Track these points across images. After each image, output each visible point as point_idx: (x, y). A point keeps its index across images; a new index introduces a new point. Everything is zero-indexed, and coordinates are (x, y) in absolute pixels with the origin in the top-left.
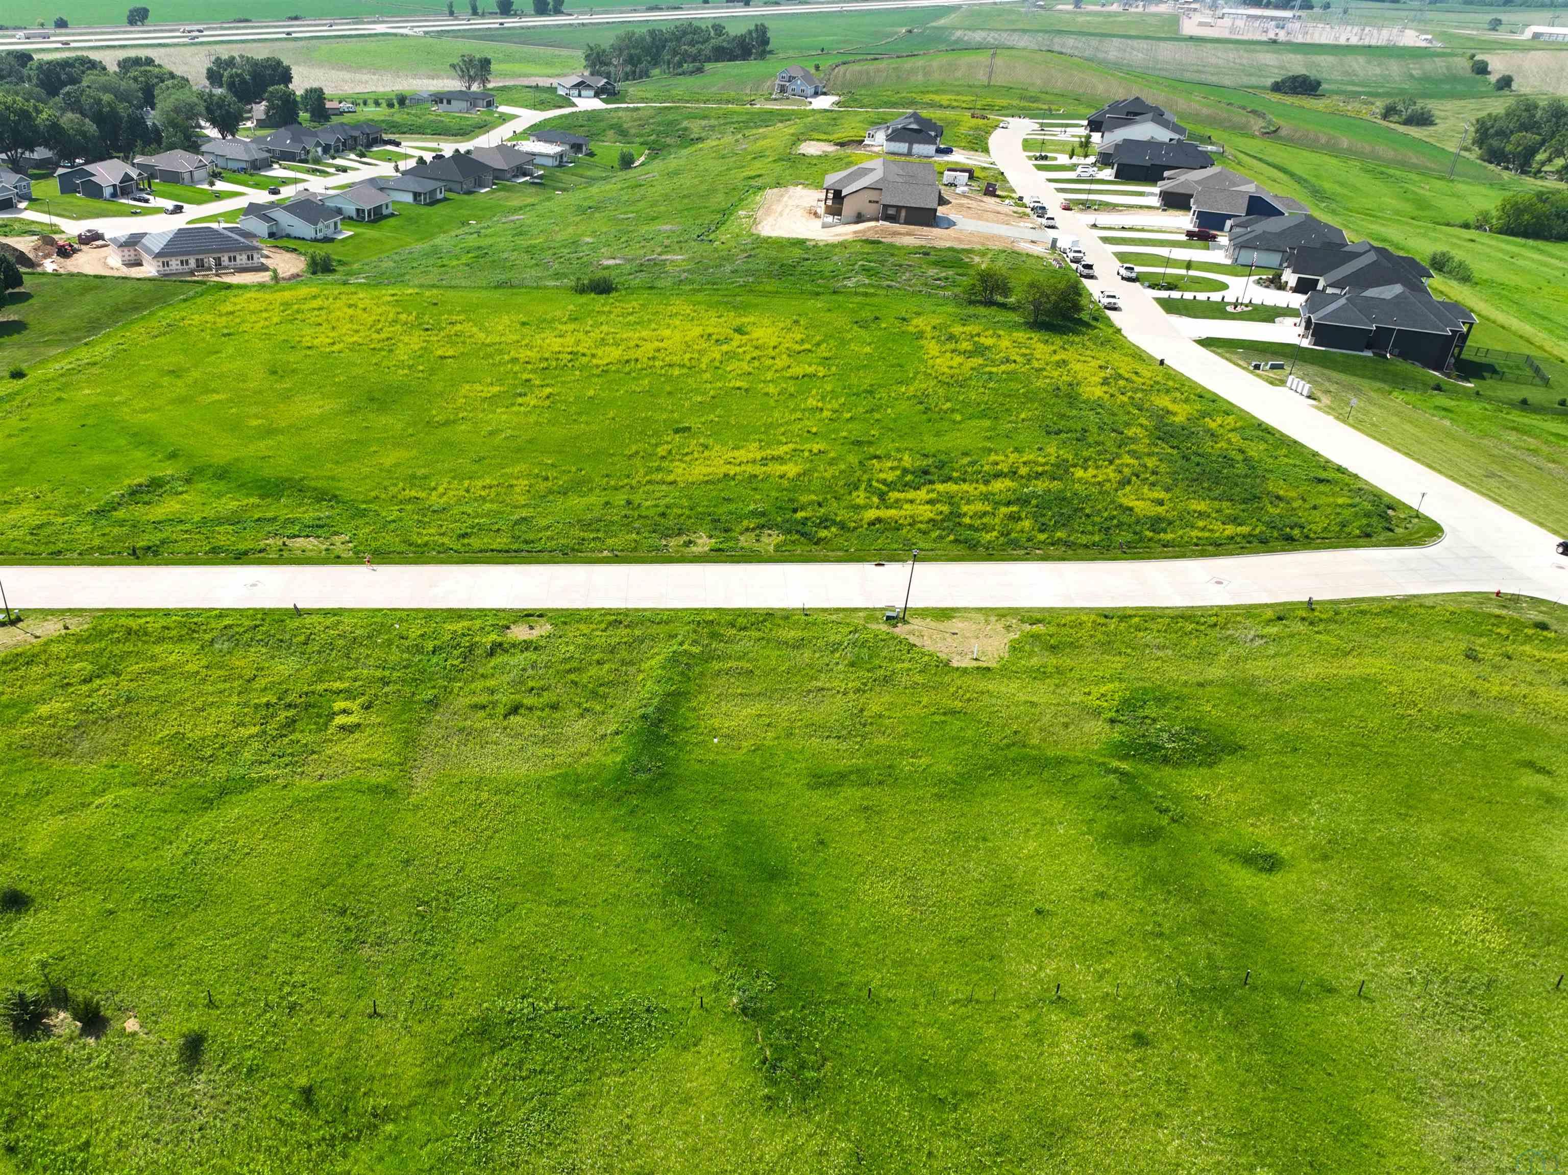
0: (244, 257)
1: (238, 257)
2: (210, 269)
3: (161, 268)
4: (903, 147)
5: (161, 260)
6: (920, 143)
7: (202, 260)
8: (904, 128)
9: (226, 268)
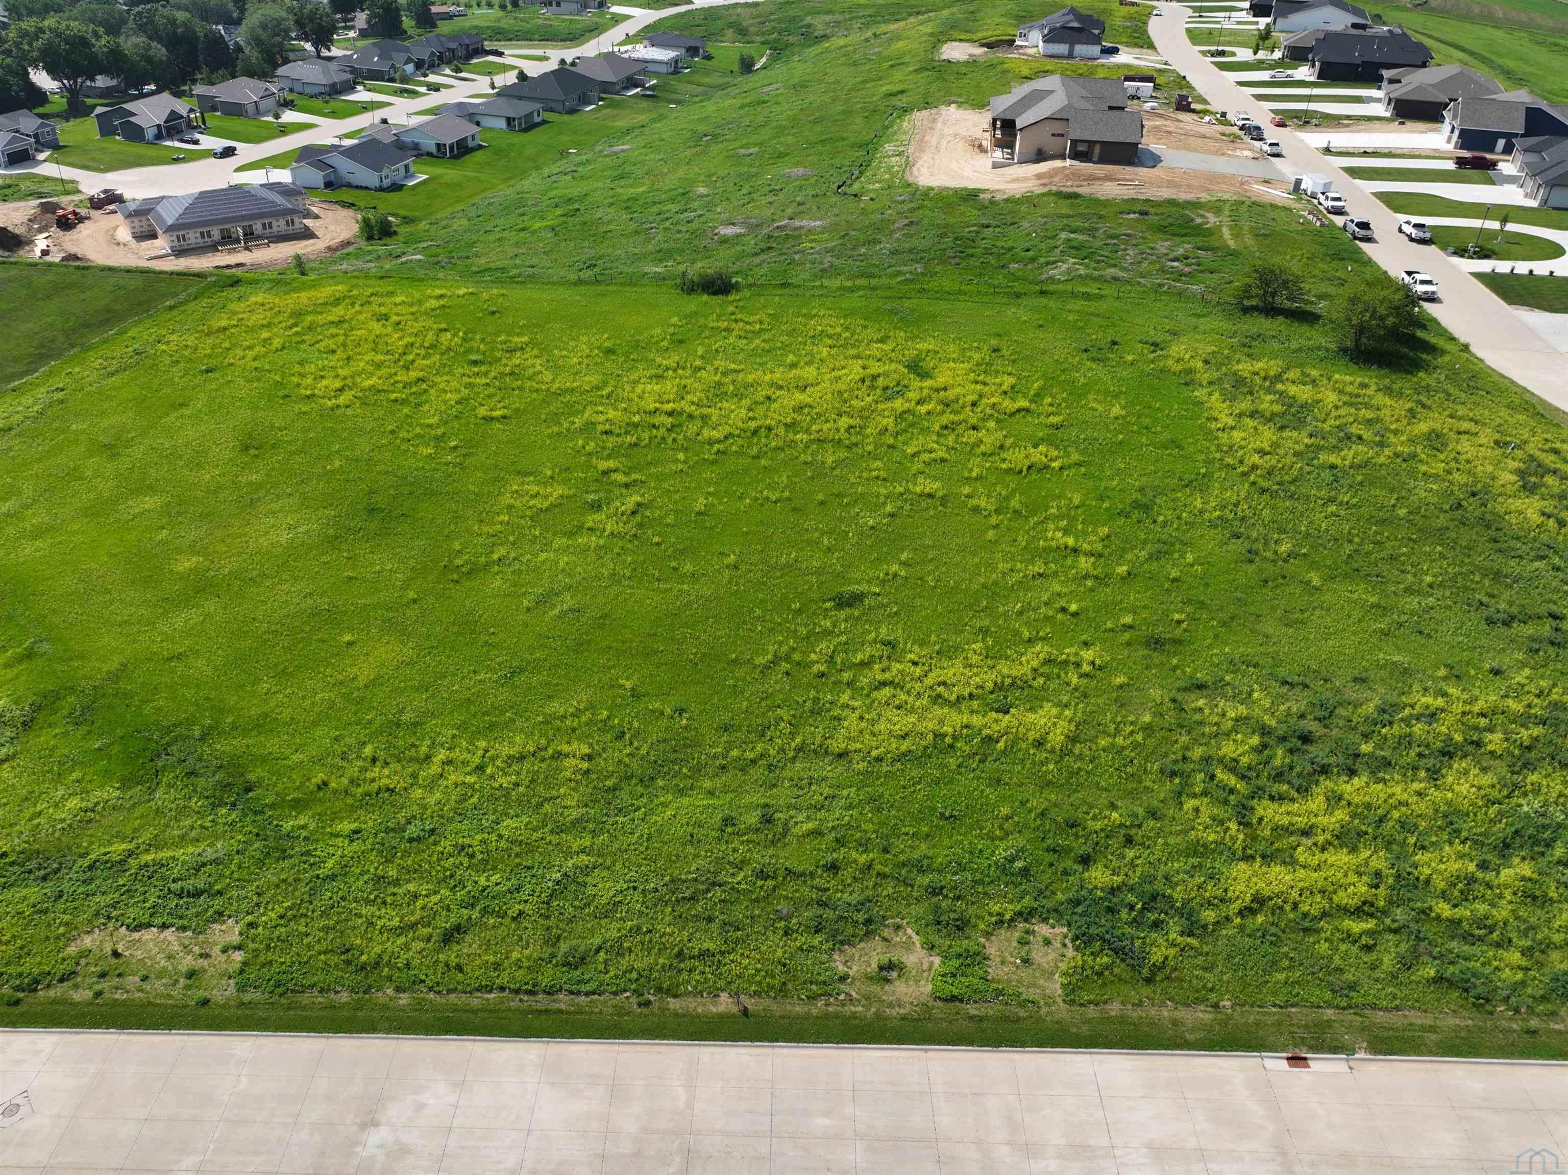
0: (282, 222)
1: (275, 224)
2: (238, 241)
3: (176, 244)
4: (1063, 49)
5: (175, 234)
6: (1083, 43)
7: (228, 230)
8: (1064, 27)
9: (260, 237)
